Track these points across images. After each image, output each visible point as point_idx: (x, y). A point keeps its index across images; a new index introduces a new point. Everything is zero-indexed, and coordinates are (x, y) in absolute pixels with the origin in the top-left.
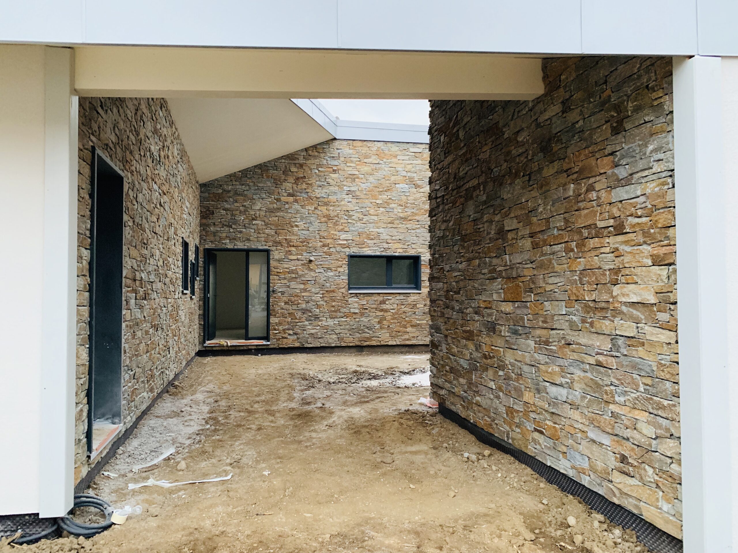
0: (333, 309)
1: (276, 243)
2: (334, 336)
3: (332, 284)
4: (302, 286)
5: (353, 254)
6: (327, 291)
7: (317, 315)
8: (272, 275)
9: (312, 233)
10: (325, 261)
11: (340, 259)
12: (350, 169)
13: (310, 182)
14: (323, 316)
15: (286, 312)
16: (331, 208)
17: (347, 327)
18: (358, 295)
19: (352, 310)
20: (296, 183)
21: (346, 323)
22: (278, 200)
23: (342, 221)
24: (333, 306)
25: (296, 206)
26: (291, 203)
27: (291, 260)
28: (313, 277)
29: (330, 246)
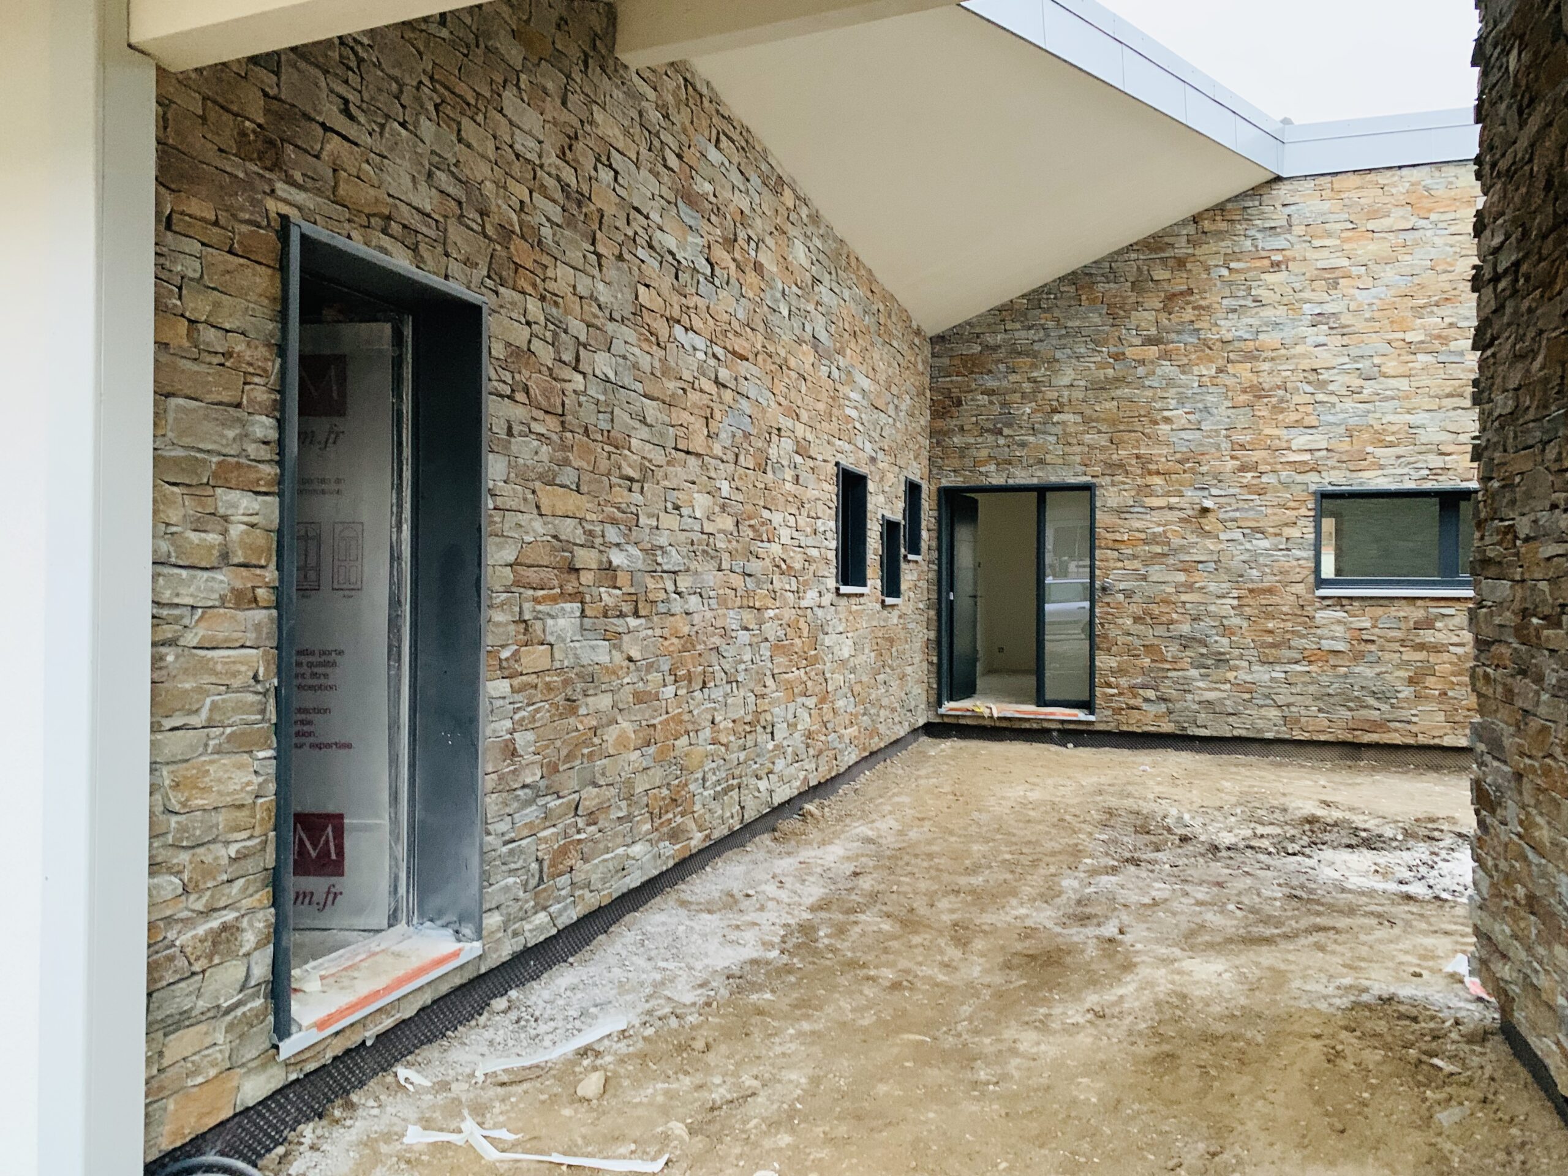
0: (1270, 640)
1: (1111, 466)
2: (1273, 713)
3: (1267, 570)
4: (1181, 577)
5: (1330, 488)
6: (1251, 591)
7: (1223, 654)
8: (1100, 548)
9: (1209, 437)
10: (1247, 510)
11: (1292, 504)
12: (1325, 253)
13: (1203, 303)
14: (1241, 657)
15: (1137, 642)
16: (1266, 366)
17: (1312, 689)
18: (1344, 602)
19: (1326, 644)
20: (1167, 309)
21: (1307, 679)
22: (1118, 357)
23: (1297, 399)
24: (1271, 632)
25: (1167, 369)
26: (1152, 362)
27: (1151, 509)
28: (1212, 552)
29: (1262, 468)
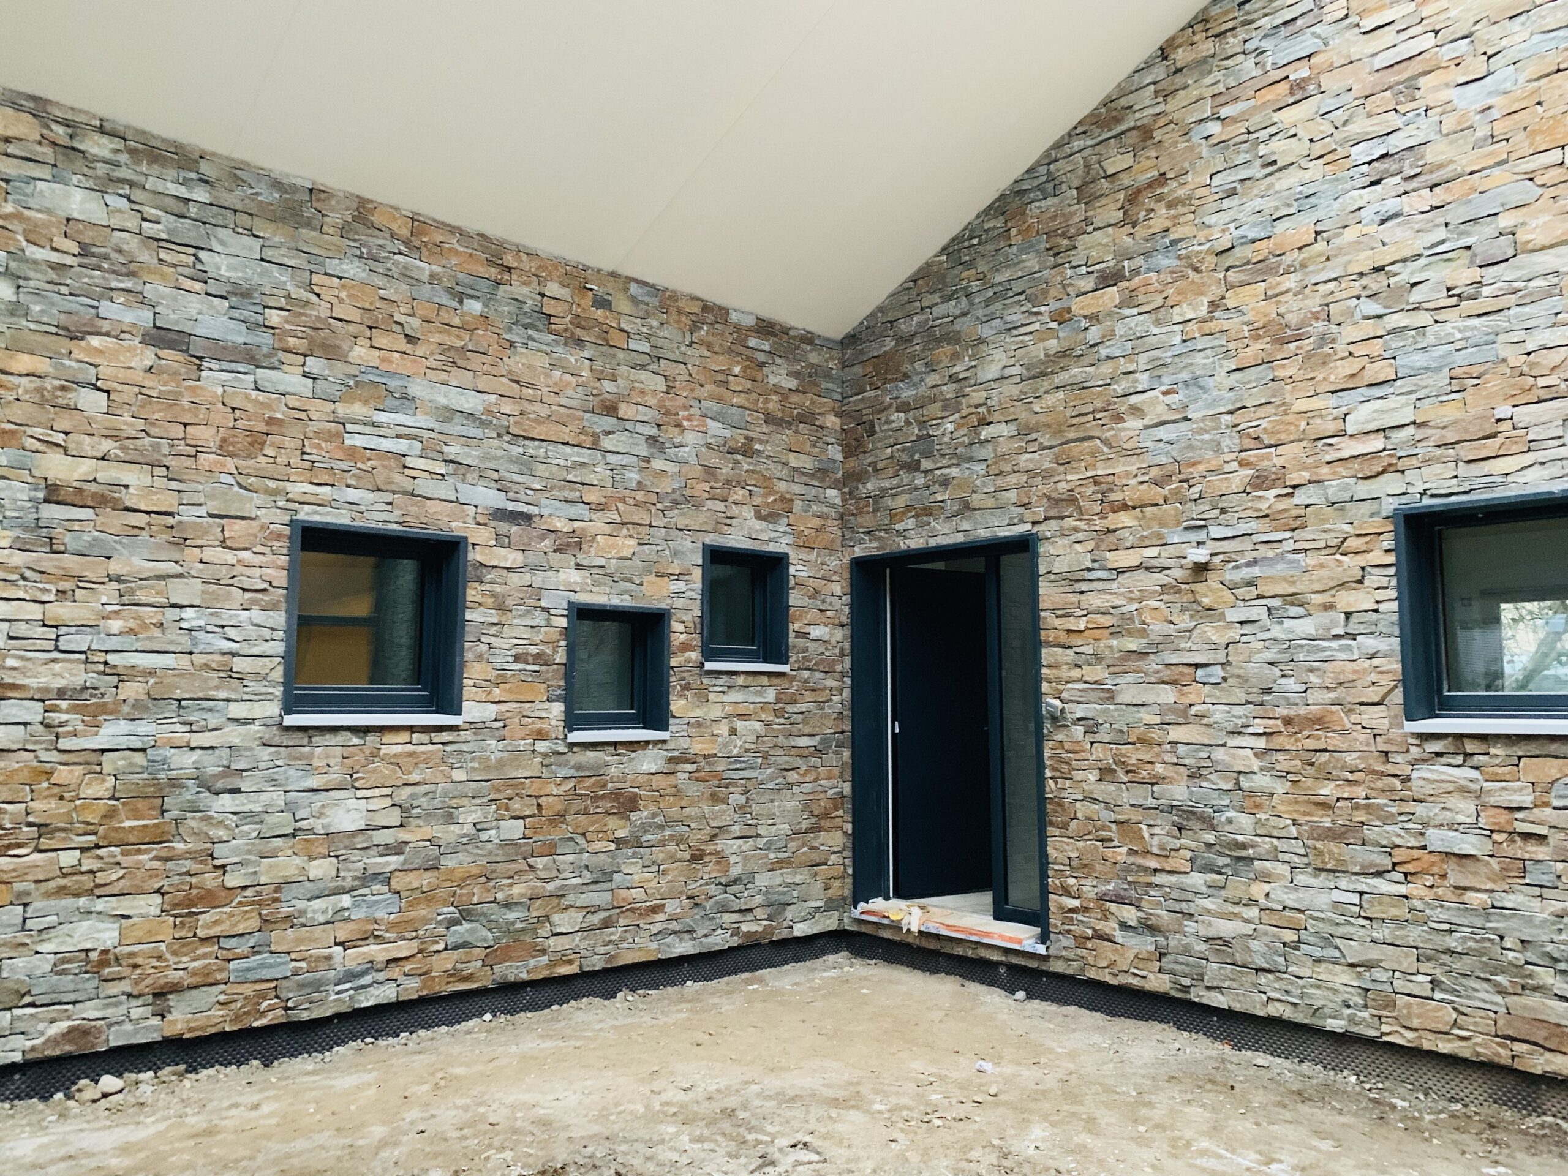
0: (1327, 823)
1: (1058, 501)
2: (1342, 977)
3: (1313, 678)
4: (1168, 695)
5: (1427, 501)
6: (1288, 721)
7: (1243, 846)
9: (1203, 431)
10: (1272, 561)
11: (1353, 543)
13: (1181, 192)
14: (1274, 856)
15: (1106, 816)
16: (1290, 282)
17: (1414, 934)
18: (1470, 747)
19: (1437, 839)
21: (1402, 912)
22: (1063, 317)
23: (1350, 333)
24: (1325, 806)
25: (1135, 322)
26: (1110, 314)
27: (1120, 571)
28: (1214, 647)
29: (1294, 478)
